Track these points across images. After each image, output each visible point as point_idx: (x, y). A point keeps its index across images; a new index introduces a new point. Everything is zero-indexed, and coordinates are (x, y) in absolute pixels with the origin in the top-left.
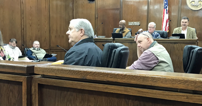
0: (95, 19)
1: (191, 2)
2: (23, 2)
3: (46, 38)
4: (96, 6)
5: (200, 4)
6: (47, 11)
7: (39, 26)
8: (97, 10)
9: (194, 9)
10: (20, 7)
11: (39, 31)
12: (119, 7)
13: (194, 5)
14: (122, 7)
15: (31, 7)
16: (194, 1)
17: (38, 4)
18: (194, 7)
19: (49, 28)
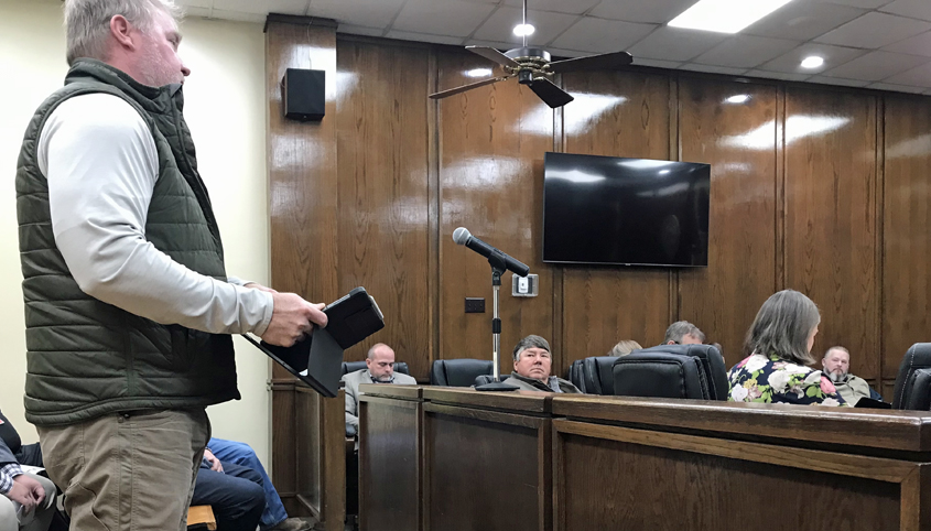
2: (783, 212)
3: (864, 335)
6: (872, 230)
7: (837, 289)
10: (772, 231)
11: (838, 309)
15: (809, 225)
17: (836, 209)
19: (878, 293)
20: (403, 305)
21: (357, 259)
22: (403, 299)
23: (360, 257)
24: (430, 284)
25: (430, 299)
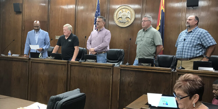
0: (22, 31)
1: (119, 18)
4: (23, 18)
5: (128, 21)
8: (23, 22)
9: (121, 25)
12: (46, 20)
13: (121, 22)
14: (49, 19)
16: (121, 18)
18: (121, 23)
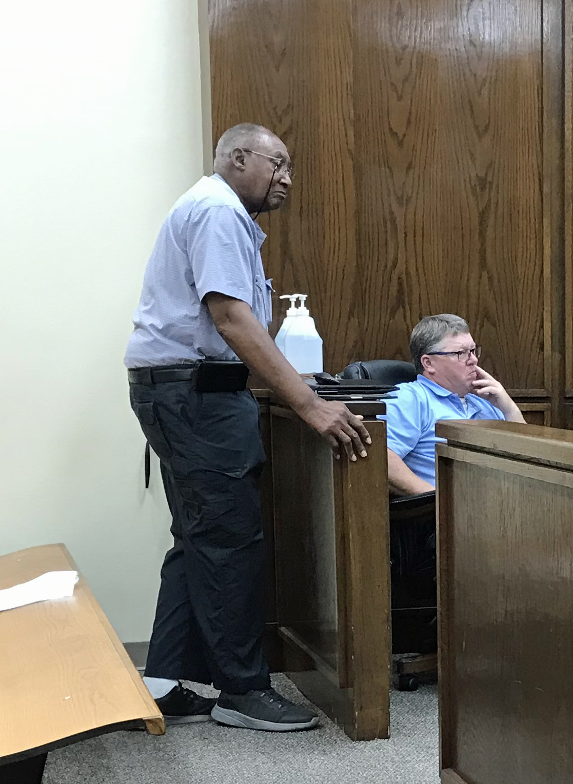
20: (490, 233)
21: (394, 134)
22: (491, 221)
23: (400, 131)
24: (546, 189)
25: (546, 221)
